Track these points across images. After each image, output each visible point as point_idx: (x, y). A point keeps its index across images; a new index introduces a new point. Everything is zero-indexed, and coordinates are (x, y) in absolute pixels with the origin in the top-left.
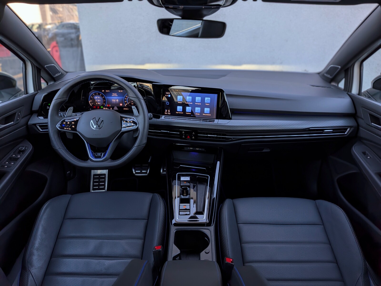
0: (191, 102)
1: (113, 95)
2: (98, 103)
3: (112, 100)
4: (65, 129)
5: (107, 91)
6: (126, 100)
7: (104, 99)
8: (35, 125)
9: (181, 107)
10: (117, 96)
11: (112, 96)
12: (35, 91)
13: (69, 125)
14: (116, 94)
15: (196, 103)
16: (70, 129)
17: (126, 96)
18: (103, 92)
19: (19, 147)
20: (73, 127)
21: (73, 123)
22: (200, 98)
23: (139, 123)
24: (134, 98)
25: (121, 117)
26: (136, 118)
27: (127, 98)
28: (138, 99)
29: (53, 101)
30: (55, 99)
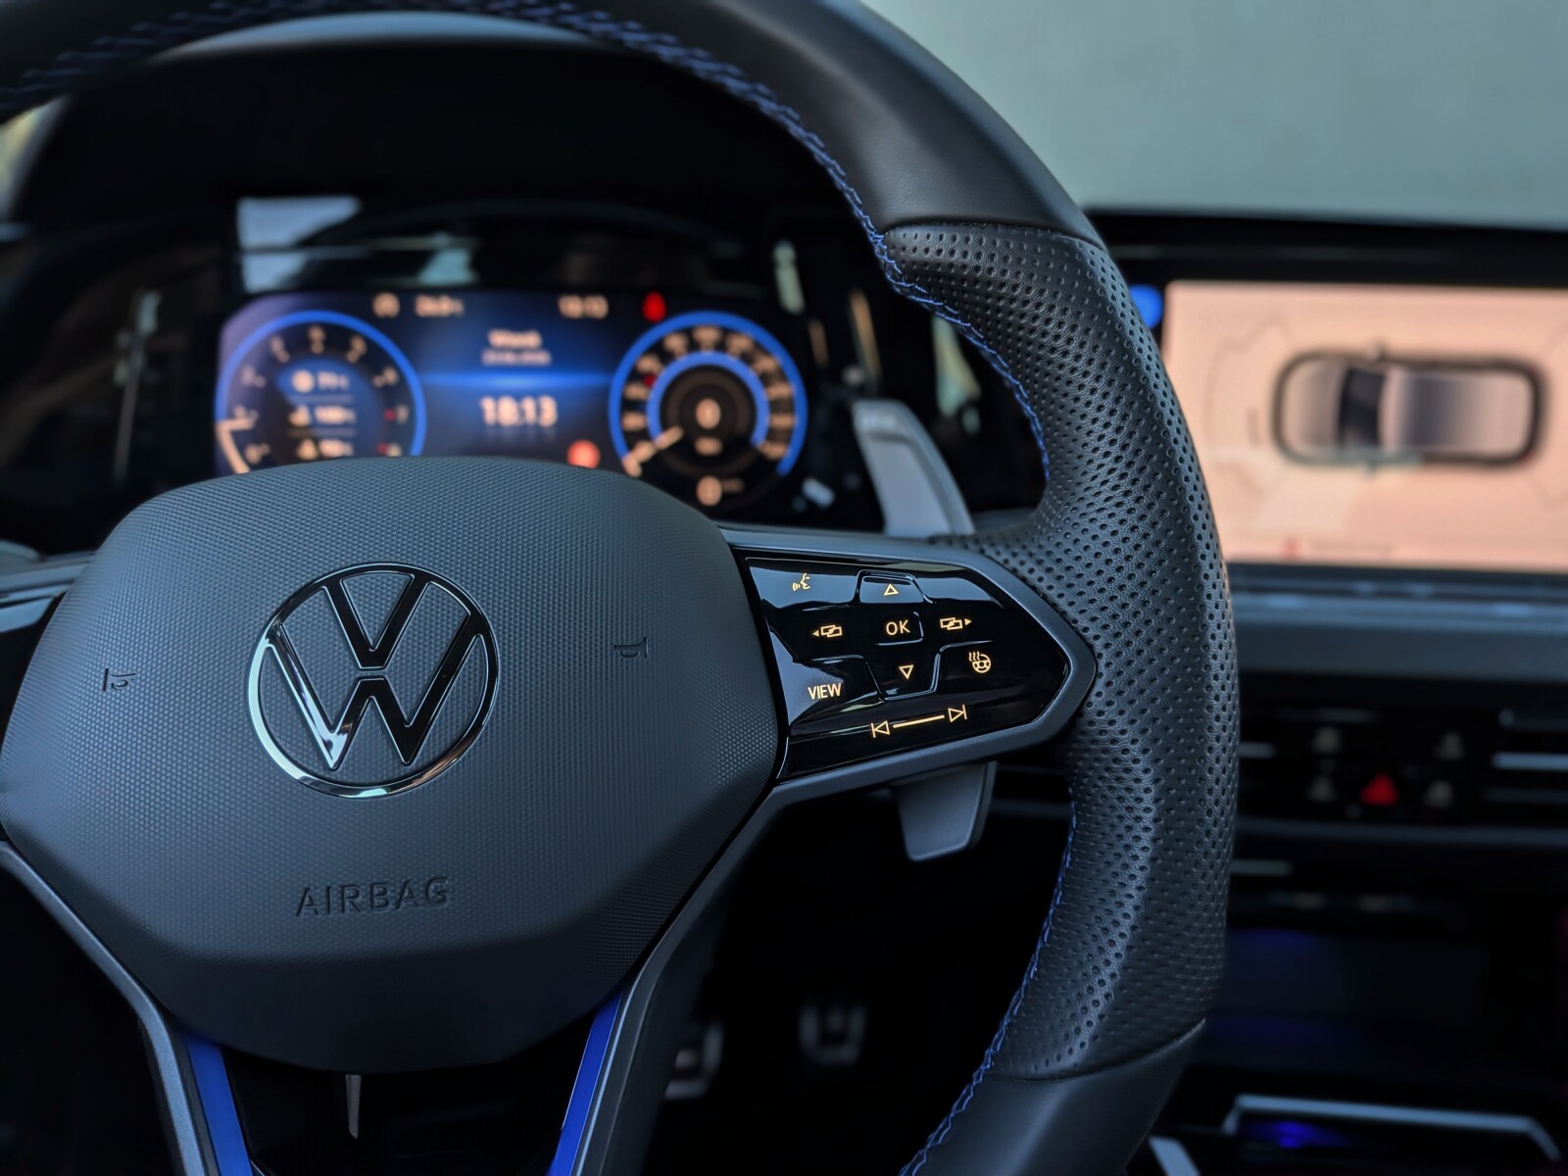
1: (499, 349)
2: (327, 447)
3: (489, 404)
5: (426, 307)
6: (644, 400)
7: (396, 394)
10: (545, 358)
11: (490, 358)
14: (533, 340)
23: (1098, 645)
24: (995, 223)
25: (744, 559)
26: (1023, 571)
27: (647, 379)
28: (1059, 245)
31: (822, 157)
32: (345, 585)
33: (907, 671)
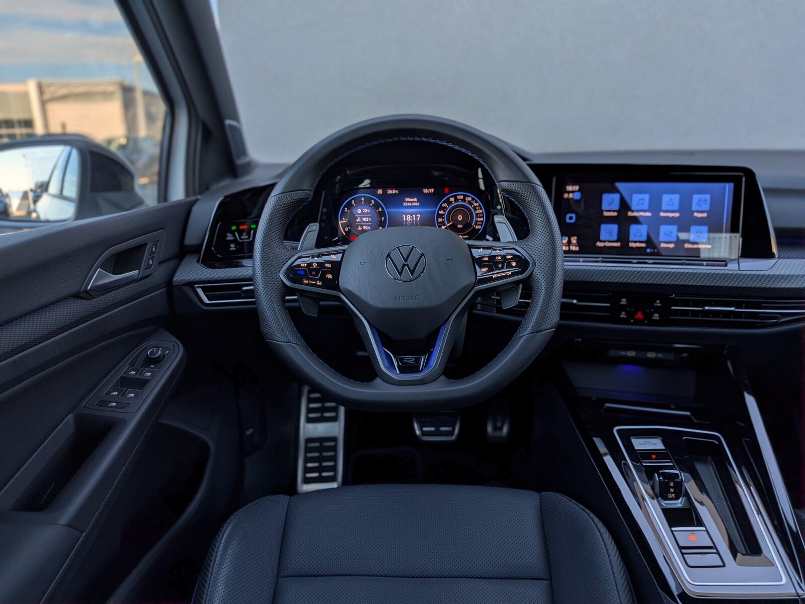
0: (645, 211)
1: (407, 202)
2: (364, 227)
3: (404, 216)
4: (307, 282)
5: (390, 192)
6: (443, 214)
7: (382, 214)
8: (191, 284)
9: (614, 228)
10: (418, 204)
11: (405, 204)
12: (187, 193)
13: (317, 271)
14: (415, 200)
15: (662, 214)
16: (320, 284)
17: (443, 205)
18: (379, 196)
19: (146, 349)
20: (329, 276)
21: (327, 266)
22: (676, 198)
23: (536, 261)
24: (519, 182)
25: (470, 247)
26: (524, 247)
27: (444, 209)
28: (531, 185)
29: (272, 198)
30: (278, 193)
31: (487, 168)
32: (400, 248)
33: (500, 266)
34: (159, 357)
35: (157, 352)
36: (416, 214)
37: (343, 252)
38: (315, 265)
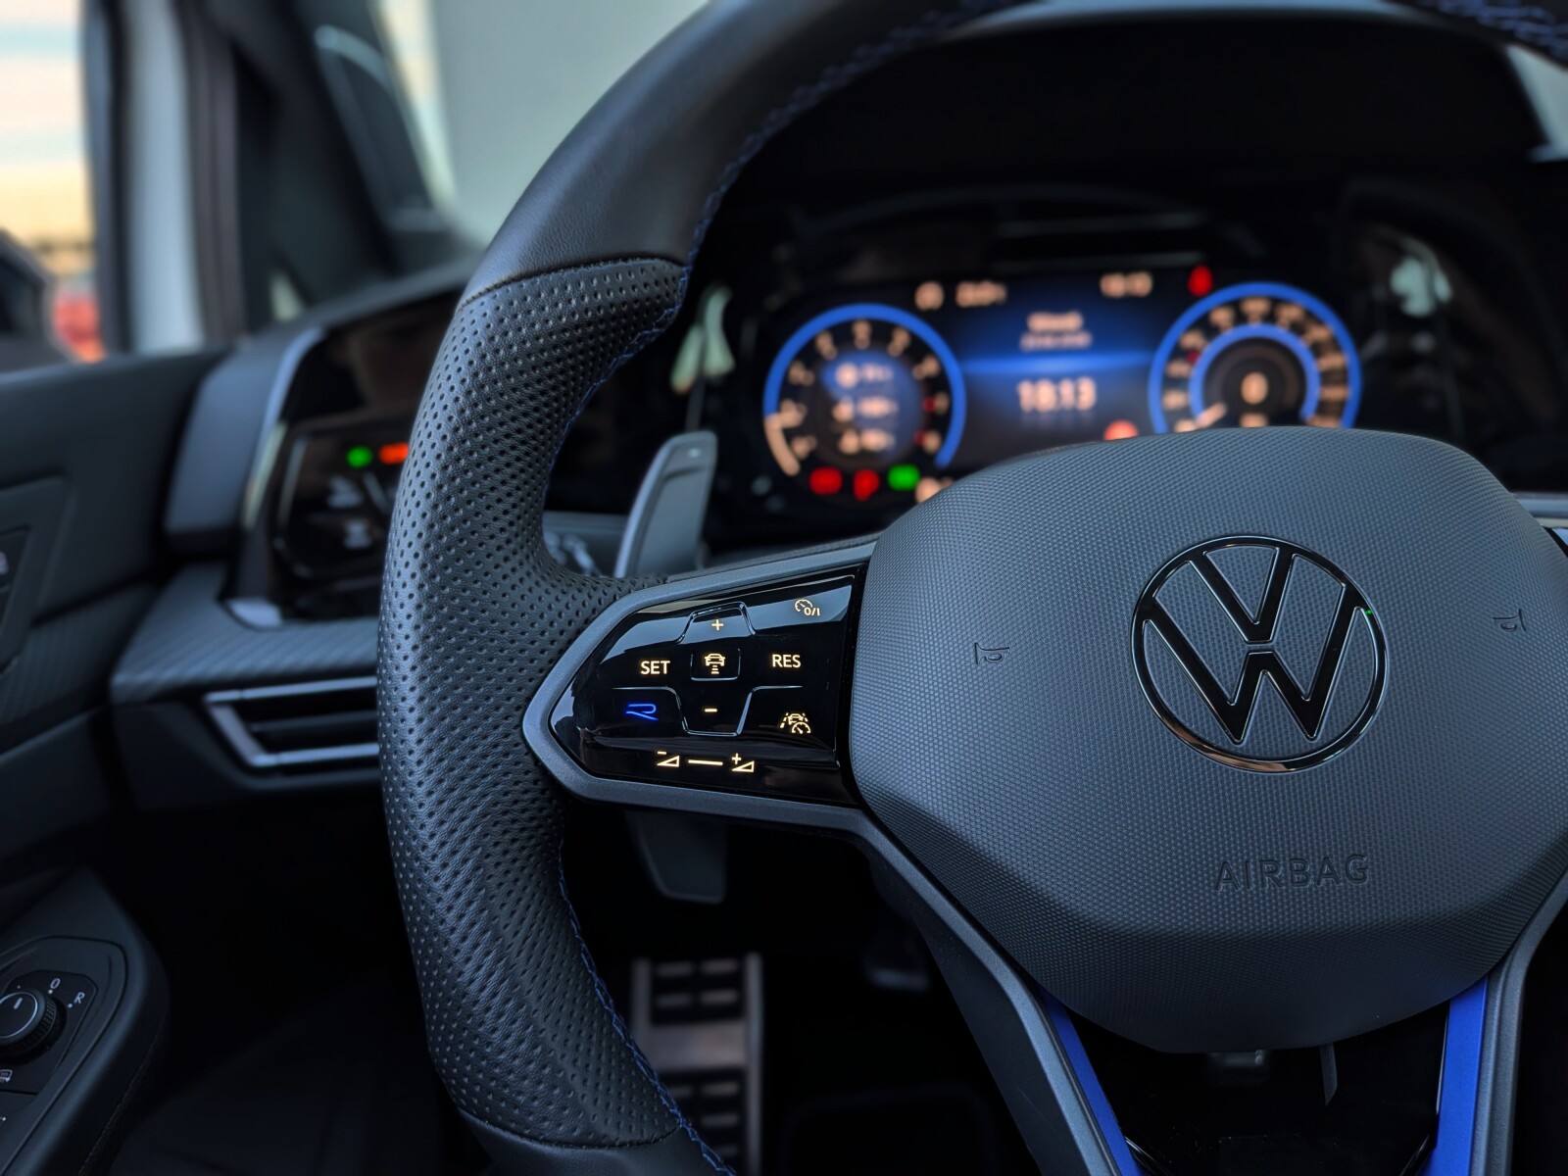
1: (1041, 333)
2: (867, 440)
3: (1025, 389)
4: (673, 762)
5: (969, 294)
6: (1188, 378)
7: (936, 384)
8: (191, 696)
10: (1087, 339)
11: (1029, 342)
13: (727, 696)
14: (1075, 322)
16: (751, 768)
18: (928, 316)
21: (778, 660)
27: (1189, 355)
29: (474, 305)
30: (503, 276)
32: (1208, 554)
34: (41, 1025)
35: (27, 1008)
36: (1074, 377)
37: (856, 576)
38: (714, 661)
